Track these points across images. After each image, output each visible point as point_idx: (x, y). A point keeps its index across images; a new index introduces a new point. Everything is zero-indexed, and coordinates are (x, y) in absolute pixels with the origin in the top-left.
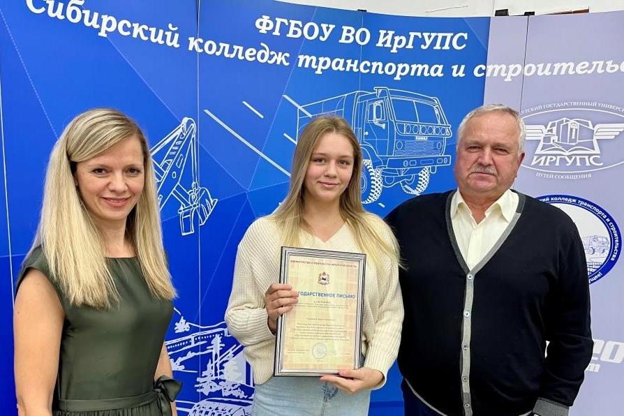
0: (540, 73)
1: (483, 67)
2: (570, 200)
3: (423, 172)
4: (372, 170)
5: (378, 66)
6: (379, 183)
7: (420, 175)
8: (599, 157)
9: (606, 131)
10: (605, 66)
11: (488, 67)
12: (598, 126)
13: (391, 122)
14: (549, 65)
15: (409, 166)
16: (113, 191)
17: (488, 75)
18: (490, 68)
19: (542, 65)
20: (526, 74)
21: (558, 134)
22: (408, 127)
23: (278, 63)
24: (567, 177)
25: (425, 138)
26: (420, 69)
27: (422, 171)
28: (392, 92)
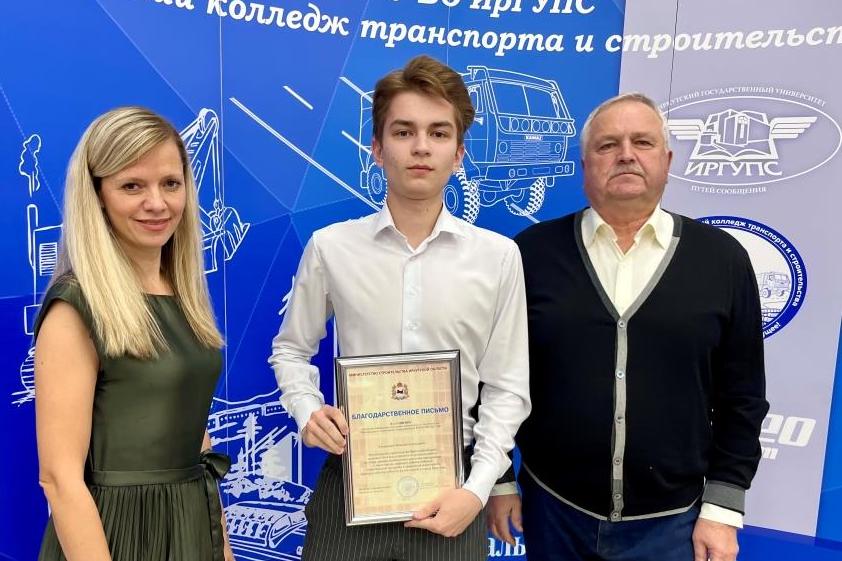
0: (696, 47)
1: (619, 39)
2: (737, 223)
3: (537, 186)
4: (466, 182)
5: (473, 36)
6: (476, 200)
7: (532, 188)
8: (776, 163)
9: (787, 127)
10: (785, 38)
11: (625, 38)
12: (776, 120)
13: (491, 116)
14: (709, 36)
15: (516, 177)
16: (150, 211)
17: (625, 48)
18: (628, 39)
19: (700, 35)
20: (677, 48)
21: (721, 132)
22: (515, 123)
23: (333, 32)
24: (734, 191)
25: (537, 138)
26: (531, 40)
27: (535, 184)
28: (492, 74)
